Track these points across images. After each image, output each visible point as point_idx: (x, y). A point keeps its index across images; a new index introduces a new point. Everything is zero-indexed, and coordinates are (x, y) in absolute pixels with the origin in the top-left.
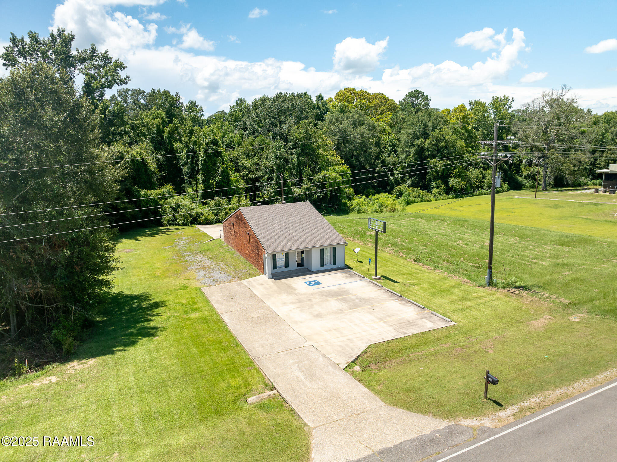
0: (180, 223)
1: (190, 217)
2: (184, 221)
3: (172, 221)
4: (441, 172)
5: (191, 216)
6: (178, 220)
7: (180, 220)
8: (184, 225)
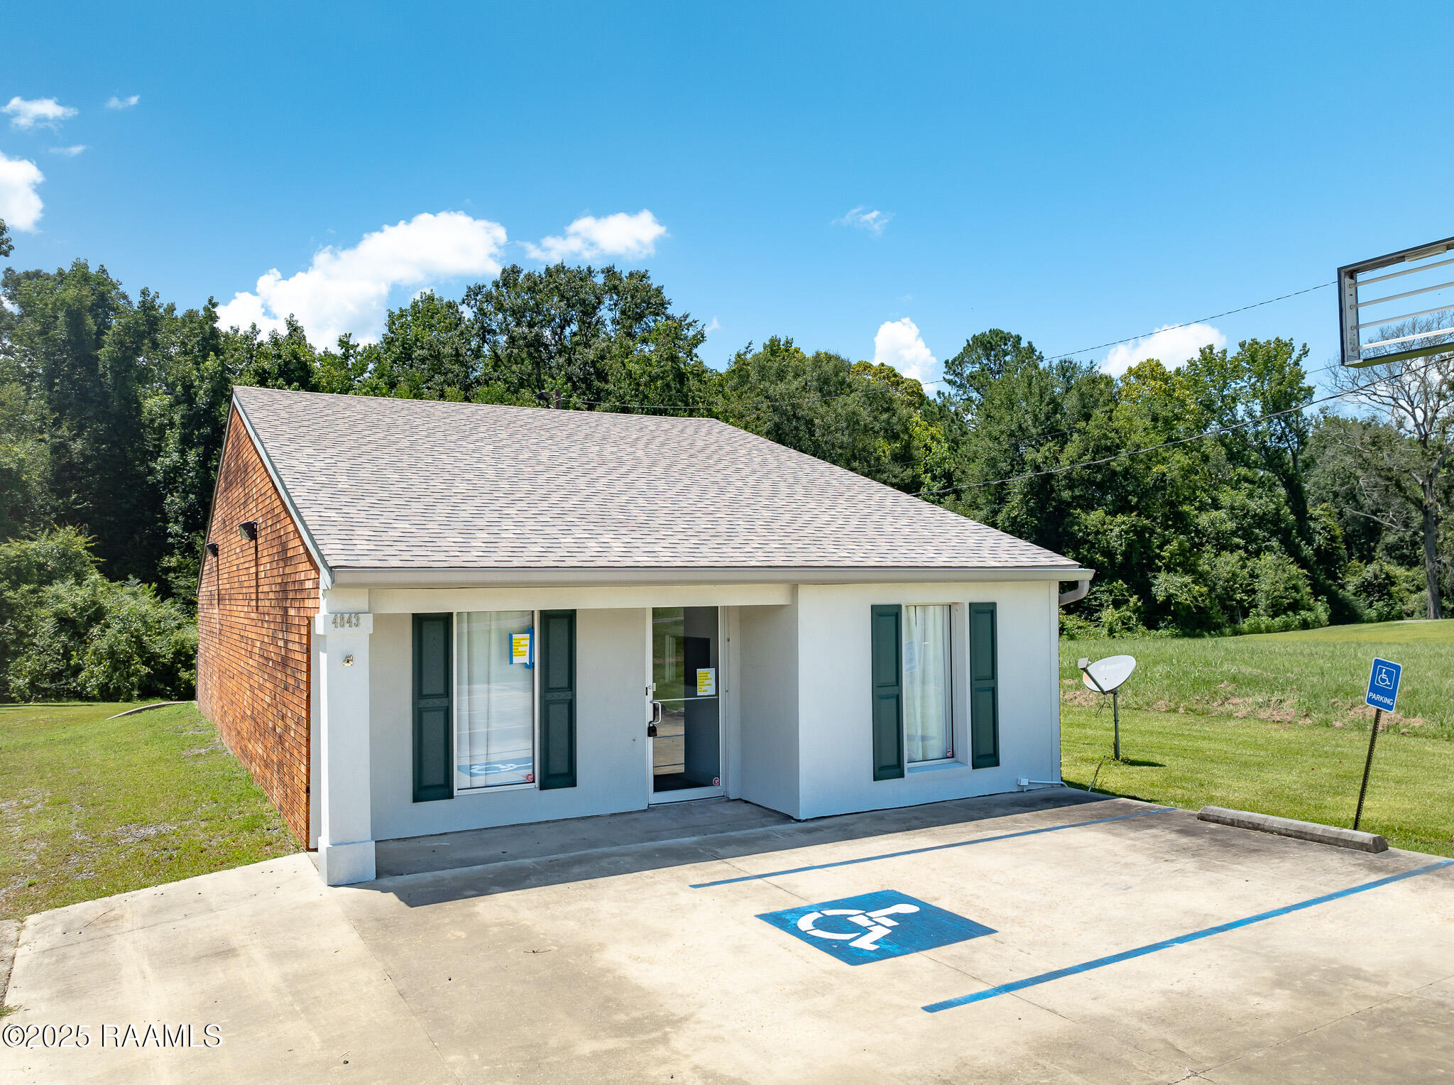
0: (92, 687)
1: (146, 663)
2: (110, 677)
3: (55, 676)
4: (1123, 554)
5: (150, 659)
6: (83, 675)
7: (94, 674)
8: (108, 694)
